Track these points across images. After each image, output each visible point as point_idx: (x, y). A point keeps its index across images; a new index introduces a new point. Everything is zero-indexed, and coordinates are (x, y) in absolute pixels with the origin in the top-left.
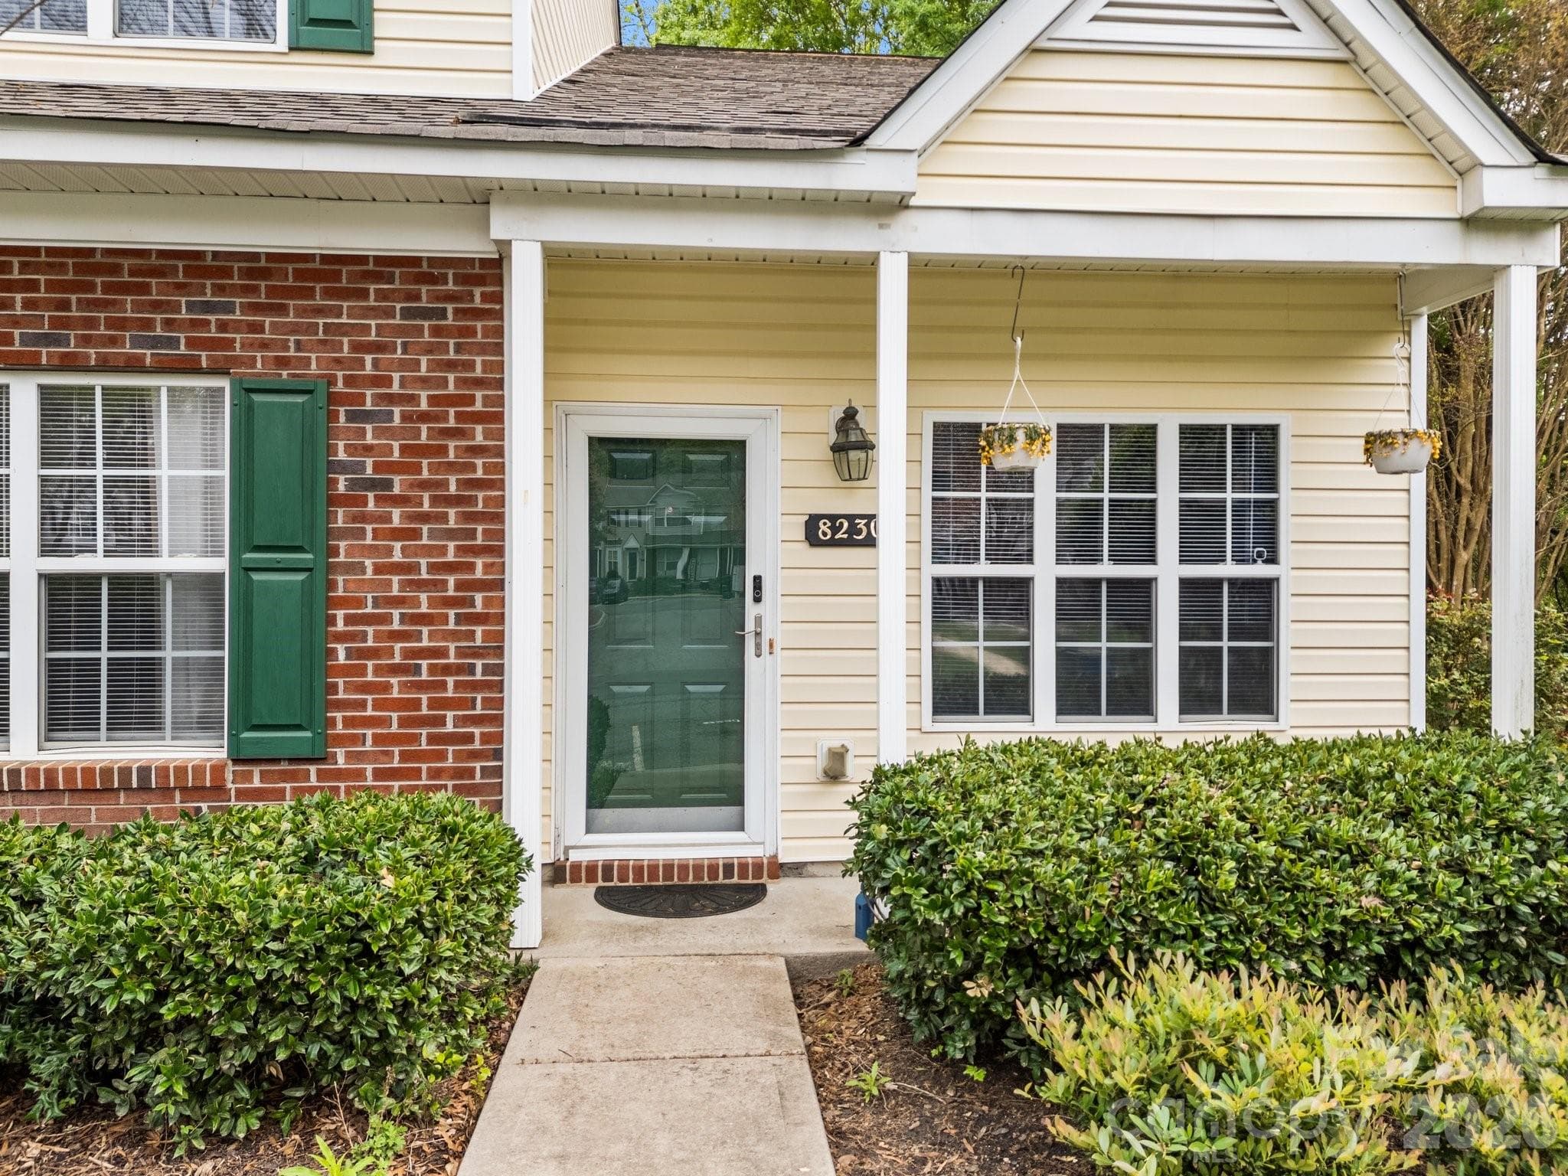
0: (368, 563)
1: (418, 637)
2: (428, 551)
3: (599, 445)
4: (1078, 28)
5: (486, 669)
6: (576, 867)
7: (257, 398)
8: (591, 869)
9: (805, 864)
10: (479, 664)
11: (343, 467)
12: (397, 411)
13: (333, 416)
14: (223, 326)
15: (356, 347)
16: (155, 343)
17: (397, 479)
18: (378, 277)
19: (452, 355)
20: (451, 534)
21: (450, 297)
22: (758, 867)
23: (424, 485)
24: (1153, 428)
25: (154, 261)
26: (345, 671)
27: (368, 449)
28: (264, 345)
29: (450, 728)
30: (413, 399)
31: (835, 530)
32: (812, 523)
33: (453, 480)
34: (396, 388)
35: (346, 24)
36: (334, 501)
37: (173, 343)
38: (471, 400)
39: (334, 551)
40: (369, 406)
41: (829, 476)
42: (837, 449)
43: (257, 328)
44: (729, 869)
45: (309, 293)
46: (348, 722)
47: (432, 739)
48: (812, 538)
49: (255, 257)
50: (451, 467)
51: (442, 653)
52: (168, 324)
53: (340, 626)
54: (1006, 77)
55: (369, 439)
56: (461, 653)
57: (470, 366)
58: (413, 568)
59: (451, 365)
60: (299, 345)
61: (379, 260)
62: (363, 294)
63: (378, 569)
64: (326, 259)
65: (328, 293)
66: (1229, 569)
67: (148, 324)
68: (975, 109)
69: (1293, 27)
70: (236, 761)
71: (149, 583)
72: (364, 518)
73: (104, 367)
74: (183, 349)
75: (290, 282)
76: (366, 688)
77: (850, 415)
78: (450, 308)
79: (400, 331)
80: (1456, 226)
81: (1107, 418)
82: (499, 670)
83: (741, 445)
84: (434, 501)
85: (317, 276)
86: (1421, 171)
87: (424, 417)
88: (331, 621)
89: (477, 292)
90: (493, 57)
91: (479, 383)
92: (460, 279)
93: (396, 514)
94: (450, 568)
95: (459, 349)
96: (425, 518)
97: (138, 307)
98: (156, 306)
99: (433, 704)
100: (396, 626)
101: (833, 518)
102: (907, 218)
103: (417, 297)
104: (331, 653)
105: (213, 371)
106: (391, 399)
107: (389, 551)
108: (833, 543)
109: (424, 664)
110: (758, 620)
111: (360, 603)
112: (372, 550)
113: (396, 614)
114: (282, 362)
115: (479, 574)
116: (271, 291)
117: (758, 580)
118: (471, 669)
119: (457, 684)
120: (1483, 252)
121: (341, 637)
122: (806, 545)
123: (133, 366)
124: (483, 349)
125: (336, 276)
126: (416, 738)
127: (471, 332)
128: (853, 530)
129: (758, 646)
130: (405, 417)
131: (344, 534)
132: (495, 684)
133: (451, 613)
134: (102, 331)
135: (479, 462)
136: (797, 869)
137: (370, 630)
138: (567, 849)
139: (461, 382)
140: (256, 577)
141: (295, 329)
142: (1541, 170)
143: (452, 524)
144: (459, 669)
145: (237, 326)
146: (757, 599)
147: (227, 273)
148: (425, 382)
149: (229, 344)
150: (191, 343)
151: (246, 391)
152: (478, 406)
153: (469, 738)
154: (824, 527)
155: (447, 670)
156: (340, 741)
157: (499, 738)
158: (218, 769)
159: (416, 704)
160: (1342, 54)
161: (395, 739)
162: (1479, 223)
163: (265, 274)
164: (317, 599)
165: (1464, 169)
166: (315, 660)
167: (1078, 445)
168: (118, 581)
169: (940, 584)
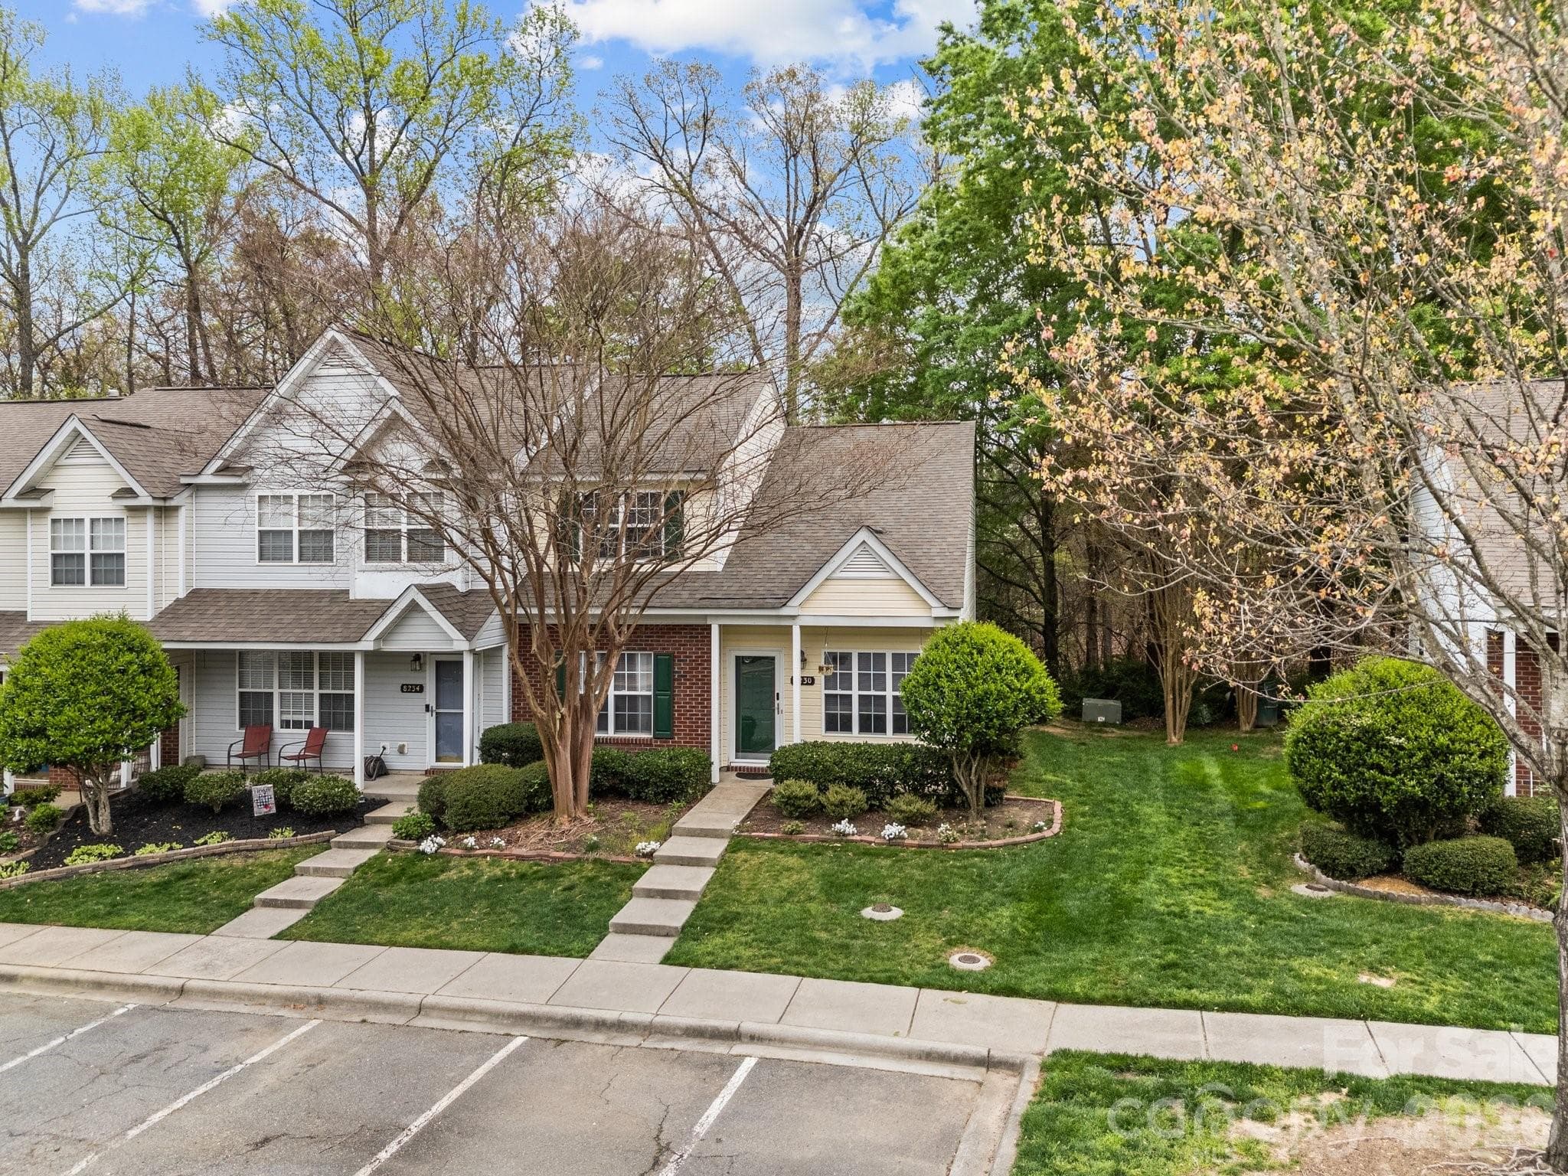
0: (682, 694)
1: (693, 711)
2: (695, 692)
3: (738, 658)
4: (838, 574)
5: (708, 719)
6: (730, 767)
7: (659, 656)
8: (734, 768)
10: (706, 718)
11: (676, 673)
12: (688, 659)
13: (674, 661)
14: (652, 641)
15: (680, 645)
16: (638, 645)
17: (688, 675)
18: (684, 629)
19: (700, 647)
20: (699, 688)
21: (699, 634)
23: (694, 677)
24: (884, 654)
25: (638, 627)
26: (677, 719)
27: (682, 668)
28: (660, 645)
29: (699, 732)
30: (692, 657)
33: (700, 675)
34: (688, 654)
36: (675, 680)
37: (642, 644)
38: (703, 657)
39: (675, 692)
40: (682, 658)
43: (659, 641)
45: (670, 634)
46: (678, 730)
47: (696, 735)
49: (658, 625)
50: (699, 672)
51: (698, 715)
52: (643, 640)
53: (676, 708)
54: (821, 585)
55: (682, 666)
56: (701, 715)
57: (703, 649)
58: (691, 695)
59: (699, 649)
60: (668, 645)
61: (685, 625)
62: (681, 633)
63: (684, 696)
64: (673, 626)
65: (674, 633)
67: (637, 641)
68: (814, 592)
69: (888, 572)
70: (655, 738)
71: (635, 697)
72: (681, 684)
73: (628, 650)
74: (644, 646)
75: (666, 631)
76: (682, 723)
79: (689, 641)
80: (933, 618)
81: (872, 651)
82: (711, 719)
83: (773, 659)
84: (696, 680)
85: (671, 629)
86: (920, 606)
87: (694, 661)
88: (674, 707)
89: (704, 631)
91: (706, 653)
92: (702, 629)
93: (688, 683)
94: (699, 696)
95: (701, 645)
96: (694, 684)
97: (635, 637)
98: (638, 637)
99: (696, 727)
100: (688, 709)
102: (798, 618)
103: (692, 634)
104: (674, 715)
105: (650, 650)
106: (687, 657)
107: (686, 691)
109: (694, 717)
110: (778, 705)
111: (680, 703)
112: (683, 691)
113: (688, 706)
114: (664, 649)
115: (706, 697)
116: (662, 633)
117: (778, 694)
118: (703, 719)
119: (701, 723)
120: (940, 624)
121: (676, 711)
123: (634, 650)
124: (706, 645)
125: (675, 629)
126: (692, 734)
127: (704, 641)
129: (778, 711)
130: (690, 661)
131: (676, 688)
132: (709, 722)
133: (699, 706)
135: (706, 671)
137: (682, 709)
138: (728, 763)
139: (701, 653)
140: (658, 697)
141: (667, 641)
142: (946, 608)
143: (699, 685)
144: (701, 719)
145: (655, 641)
146: (778, 699)
147: (652, 629)
148: (694, 653)
149: (653, 644)
150: (646, 644)
151: (656, 656)
152: (705, 658)
153: (703, 735)
155: (699, 719)
156: (676, 734)
157: (710, 735)
158: (651, 740)
159: (692, 727)
160: (899, 578)
161: (688, 735)
162: (936, 618)
163: (661, 629)
164: (671, 702)
165: (931, 608)
166: (671, 717)
167: (864, 658)
168: (630, 697)
169: (827, 696)
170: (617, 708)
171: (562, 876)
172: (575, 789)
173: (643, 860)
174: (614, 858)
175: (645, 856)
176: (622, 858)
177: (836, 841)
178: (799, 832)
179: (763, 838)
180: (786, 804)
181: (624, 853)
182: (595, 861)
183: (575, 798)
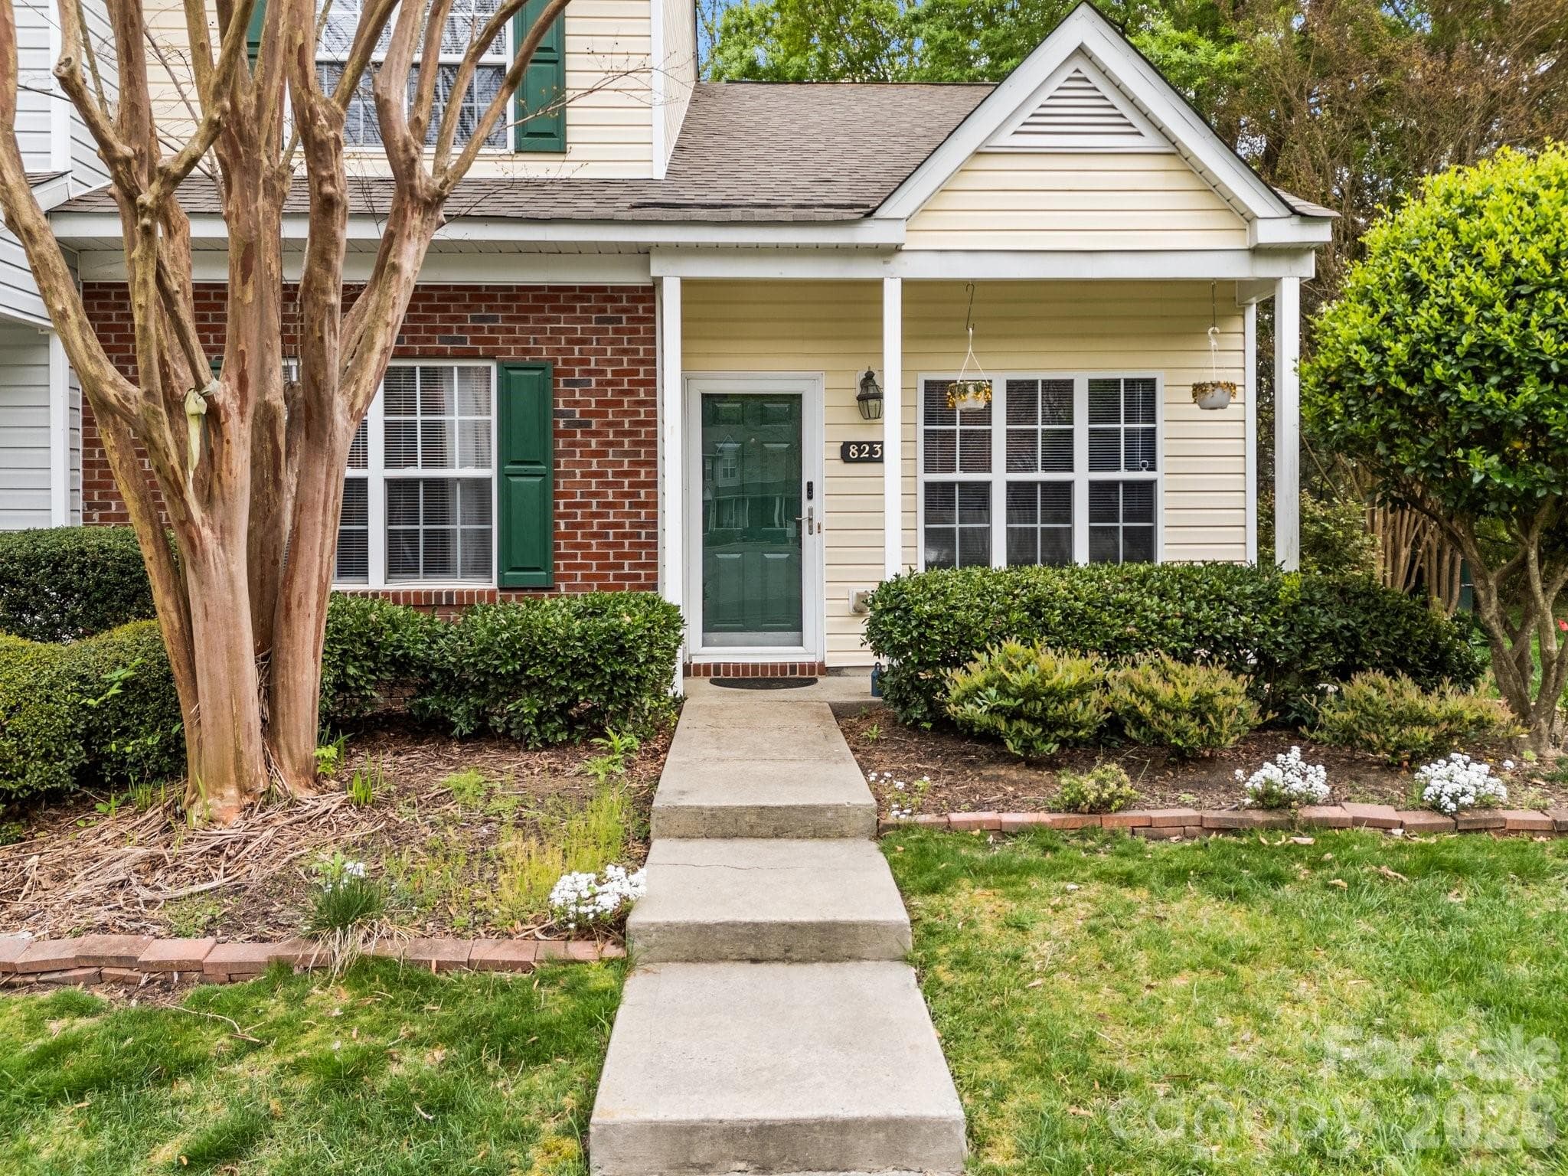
0: (577, 471)
1: (607, 515)
2: (612, 464)
3: (706, 397)
4: (1006, 139)
5: (648, 535)
6: (697, 666)
7: (513, 373)
8: (707, 667)
9: (842, 668)
10: (643, 532)
11: (562, 414)
12: (593, 380)
13: (557, 383)
14: (492, 330)
15: (569, 341)
16: (454, 341)
17: (594, 421)
18: (581, 299)
19: (626, 345)
20: (626, 454)
21: (625, 310)
22: (812, 667)
23: (610, 424)
24: (1071, 382)
25: (452, 292)
26: (565, 536)
27: (577, 403)
28: (516, 341)
29: (626, 570)
30: (603, 372)
31: (860, 451)
32: (845, 447)
33: (626, 421)
34: (593, 366)
35: (550, 135)
36: (558, 434)
37: (463, 341)
38: (637, 372)
39: (558, 465)
40: (577, 377)
41: (856, 417)
42: (860, 398)
43: (511, 331)
44: (793, 668)
45: (541, 309)
46: (567, 567)
47: (616, 577)
48: (846, 458)
49: (510, 288)
50: (626, 413)
51: (621, 525)
52: (460, 329)
53: (562, 509)
54: (962, 170)
55: (577, 397)
56: (632, 525)
57: (636, 352)
58: (604, 474)
59: (625, 352)
60: (536, 341)
61: (583, 289)
62: (573, 309)
63: (583, 475)
64: (551, 288)
65: (553, 309)
66: (1123, 475)
67: (449, 330)
68: (942, 190)
69: (1139, 134)
70: (501, 589)
71: (444, 484)
72: (574, 444)
73: (424, 355)
74: (469, 345)
75: (530, 303)
76: (578, 546)
77: (869, 377)
78: (624, 317)
79: (595, 331)
80: (1247, 254)
81: (1040, 376)
82: (655, 536)
83: (799, 396)
84: (616, 433)
85: (545, 299)
86: (1223, 220)
87: (610, 383)
88: (557, 506)
89: (641, 307)
90: (641, 152)
91: (642, 362)
92: (631, 299)
93: (594, 442)
94: (626, 474)
95: (630, 341)
96: (610, 444)
97: (443, 319)
98: (454, 319)
99: (617, 556)
100: (594, 509)
101: (859, 444)
102: (901, 258)
103: (605, 311)
104: (557, 525)
105: (486, 357)
106: (590, 373)
107: (590, 464)
108: (859, 460)
109: (611, 532)
110: (811, 511)
111: (573, 495)
112: (580, 464)
113: (594, 502)
114: (526, 351)
115: (642, 477)
116: (520, 309)
117: (810, 485)
118: (639, 535)
119: (631, 544)
120: (1264, 270)
121: (562, 516)
122: (841, 462)
123: (441, 355)
124: (644, 341)
125: (557, 298)
126: (607, 576)
127: (637, 331)
128: (872, 451)
129: (811, 528)
130: (599, 383)
131: (562, 454)
132: (652, 544)
133: (627, 501)
134: (422, 334)
135: (642, 410)
136: (837, 671)
137: (579, 512)
138: (690, 656)
139: (631, 362)
140: (513, 479)
141: (533, 331)
142: (1295, 220)
143: (626, 447)
144: (631, 535)
145: (499, 330)
146: (810, 497)
147: (493, 298)
148: (610, 362)
149: (495, 341)
150: (474, 341)
151: (505, 369)
152: (642, 376)
153: (638, 577)
154: (853, 450)
155: (624, 536)
156: (563, 577)
157: (655, 577)
158: (492, 593)
159: (606, 556)
160: (1171, 149)
161: (595, 577)
162: (1259, 252)
163: (516, 298)
164: (548, 493)
165: (1249, 219)
166: (547, 529)
167: (1021, 394)
168: (430, 483)
169: (929, 486)
170: (392, 514)
171: (190, 1067)
172: (269, 693)
173: (581, 950)
174: (448, 949)
175: (586, 930)
176: (485, 949)
177: (1271, 828)
178: (1128, 803)
179: (1003, 832)
180: (1014, 715)
181: (483, 923)
182: (361, 971)
183: (270, 728)
